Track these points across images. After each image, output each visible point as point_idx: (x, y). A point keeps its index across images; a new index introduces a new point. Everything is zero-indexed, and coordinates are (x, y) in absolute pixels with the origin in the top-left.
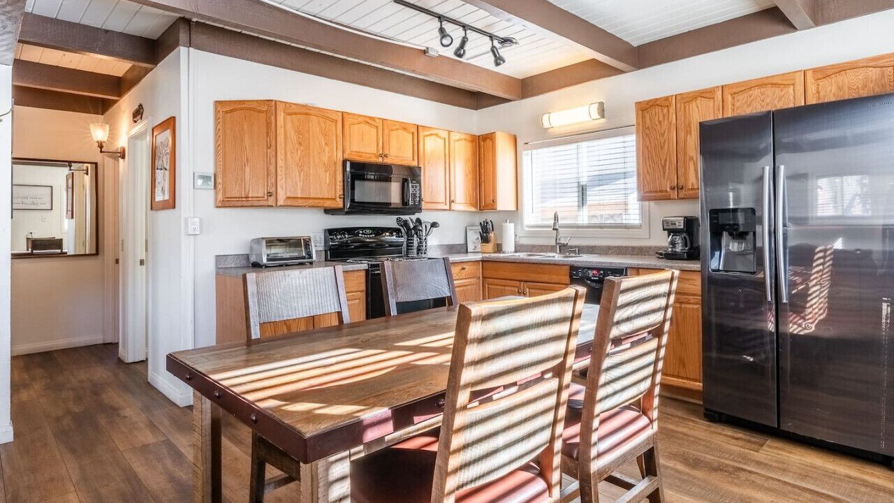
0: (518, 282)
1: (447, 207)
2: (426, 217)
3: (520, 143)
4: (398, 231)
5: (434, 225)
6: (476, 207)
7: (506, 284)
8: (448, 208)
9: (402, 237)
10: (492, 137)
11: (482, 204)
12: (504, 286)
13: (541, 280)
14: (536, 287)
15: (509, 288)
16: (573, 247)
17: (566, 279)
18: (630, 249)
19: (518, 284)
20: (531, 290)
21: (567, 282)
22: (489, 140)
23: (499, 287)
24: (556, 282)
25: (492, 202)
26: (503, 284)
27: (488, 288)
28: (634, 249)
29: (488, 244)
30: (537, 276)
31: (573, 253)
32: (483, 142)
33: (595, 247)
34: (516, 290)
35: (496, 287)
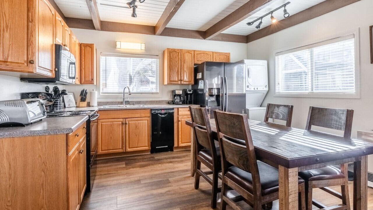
6: (80, 82)
10: (91, 46)
11: (83, 80)
12: (113, 122)
13: (135, 117)
14: (132, 120)
15: (116, 123)
16: (131, 102)
17: (149, 115)
18: (155, 102)
19: (121, 120)
20: (130, 122)
21: (149, 116)
22: (89, 47)
23: (109, 123)
24: (144, 116)
25: (91, 80)
26: (112, 121)
27: (101, 124)
28: (157, 101)
29: (84, 102)
30: (133, 115)
31: (132, 104)
32: (84, 47)
33: (140, 102)
34: (121, 123)
35: (107, 123)
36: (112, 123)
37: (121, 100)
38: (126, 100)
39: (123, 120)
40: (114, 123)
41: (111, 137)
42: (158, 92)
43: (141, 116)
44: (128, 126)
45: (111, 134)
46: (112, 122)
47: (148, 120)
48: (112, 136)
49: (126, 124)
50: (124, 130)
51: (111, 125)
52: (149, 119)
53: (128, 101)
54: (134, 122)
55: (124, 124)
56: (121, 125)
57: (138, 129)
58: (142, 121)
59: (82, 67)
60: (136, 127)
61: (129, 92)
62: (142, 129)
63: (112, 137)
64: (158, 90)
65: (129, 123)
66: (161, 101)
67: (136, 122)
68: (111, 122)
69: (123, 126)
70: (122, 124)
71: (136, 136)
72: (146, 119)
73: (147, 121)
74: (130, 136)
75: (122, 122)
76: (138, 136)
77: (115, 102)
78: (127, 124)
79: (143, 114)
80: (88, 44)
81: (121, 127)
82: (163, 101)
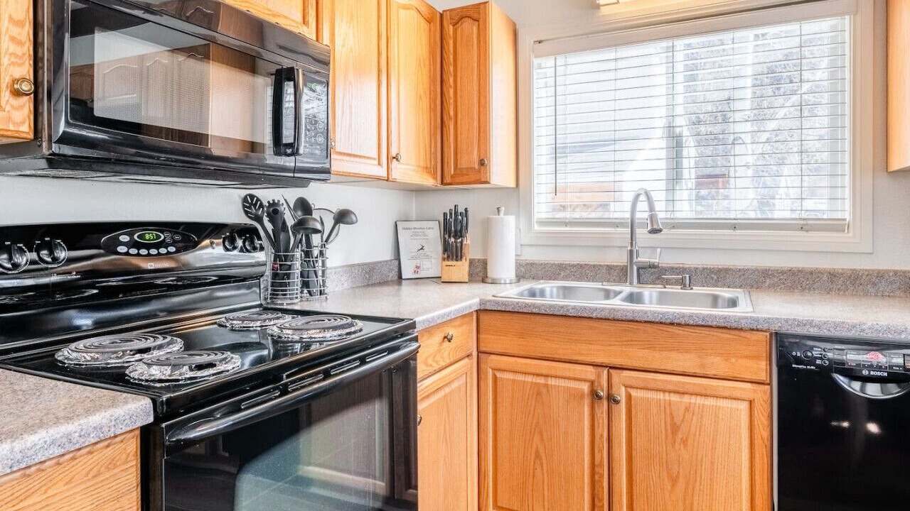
0: (590, 369)
1: (382, 172)
2: (324, 197)
3: (526, 41)
4: (248, 234)
5: (343, 217)
6: (434, 176)
7: (553, 372)
8: (385, 175)
9: (262, 248)
10: (479, 13)
11: (451, 169)
12: (547, 376)
13: (669, 367)
14: (652, 385)
15: (562, 383)
16: (673, 270)
17: (762, 368)
18: (825, 278)
19: (590, 372)
20: (634, 393)
21: (763, 376)
22: (470, 21)
23: (529, 379)
24: (721, 373)
25: (476, 167)
26: (544, 372)
27: (495, 378)
28: (833, 275)
29: (459, 263)
30: (657, 355)
31: (677, 282)
32: (454, 26)
33: (727, 270)
34: (585, 387)
35: (521, 378)
36: (541, 380)
37: (619, 258)
38: (644, 258)
39: (599, 376)
40: (551, 382)
41: (538, 455)
42: (847, 216)
43: (703, 366)
44: (624, 417)
45: (537, 438)
46: (541, 375)
47: (751, 402)
48: (541, 450)
49: (612, 399)
50: (602, 431)
51: (538, 392)
52: (766, 398)
53: (652, 266)
54: (661, 396)
55: (600, 398)
56: (587, 401)
57: (684, 442)
58: (710, 402)
59: (444, 112)
60: (675, 429)
61: (652, 218)
62: (714, 448)
63: (544, 457)
64: (848, 205)
65: (629, 397)
66: (869, 273)
67: (674, 398)
68: (538, 375)
69: (598, 412)
70: (595, 395)
71: (674, 481)
72: (738, 394)
73: (744, 406)
74: (638, 477)
75: (592, 383)
76: (681, 480)
77: (594, 266)
78: (617, 402)
79: (717, 360)
80: (467, 7)
81: (586, 409)
82: (881, 275)
